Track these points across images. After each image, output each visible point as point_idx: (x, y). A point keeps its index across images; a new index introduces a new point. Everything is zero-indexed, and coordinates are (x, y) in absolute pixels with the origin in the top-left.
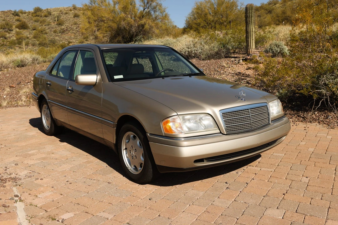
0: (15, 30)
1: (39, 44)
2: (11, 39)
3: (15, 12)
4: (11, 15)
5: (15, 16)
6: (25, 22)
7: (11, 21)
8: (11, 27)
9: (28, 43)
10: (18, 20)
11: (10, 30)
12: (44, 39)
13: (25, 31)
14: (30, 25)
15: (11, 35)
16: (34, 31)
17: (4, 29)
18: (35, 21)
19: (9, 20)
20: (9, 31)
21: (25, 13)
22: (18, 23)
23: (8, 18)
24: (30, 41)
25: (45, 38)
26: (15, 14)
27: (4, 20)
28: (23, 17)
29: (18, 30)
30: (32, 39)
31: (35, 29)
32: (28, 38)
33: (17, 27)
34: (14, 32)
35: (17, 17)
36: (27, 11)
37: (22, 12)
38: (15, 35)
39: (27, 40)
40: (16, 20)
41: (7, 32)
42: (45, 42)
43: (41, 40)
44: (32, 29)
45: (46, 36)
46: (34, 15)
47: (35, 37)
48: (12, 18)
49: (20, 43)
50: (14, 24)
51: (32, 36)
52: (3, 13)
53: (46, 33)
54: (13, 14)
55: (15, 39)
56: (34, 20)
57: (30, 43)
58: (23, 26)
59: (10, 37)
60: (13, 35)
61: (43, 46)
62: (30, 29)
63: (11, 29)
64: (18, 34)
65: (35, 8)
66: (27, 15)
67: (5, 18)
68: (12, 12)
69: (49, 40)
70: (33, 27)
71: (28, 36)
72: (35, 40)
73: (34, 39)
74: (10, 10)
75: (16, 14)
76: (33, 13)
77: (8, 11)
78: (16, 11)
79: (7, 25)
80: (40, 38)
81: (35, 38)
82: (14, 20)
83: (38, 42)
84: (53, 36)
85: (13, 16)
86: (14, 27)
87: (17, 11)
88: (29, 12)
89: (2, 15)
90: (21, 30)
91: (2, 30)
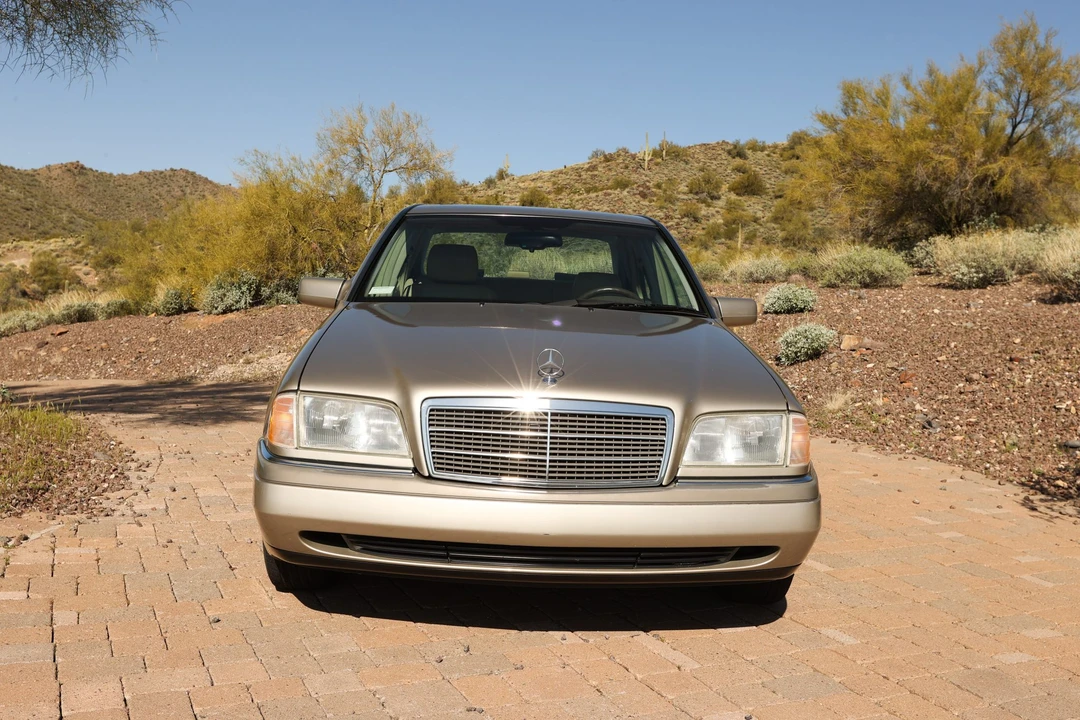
0: (727, 196)
1: (786, 240)
2: (711, 221)
3: (735, 147)
4: (724, 155)
5: (734, 158)
6: (756, 176)
7: (720, 170)
8: (718, 187)
9: (755, 236)
10: (738, 170)
11: (713, 198)
12: (800, 224)
13: (754, 199)
14: (770, 183)
15: (712, 210)
16: (779, 199)
17: (697, 193)
18: (786, 172)
19: (715, 170)
20: (709, 200)
21: (763, 149)
22: (737, 177)
23: (715, 162)
24: (762, 230)
25: (805, 224)
26: (735, 151)
27: (702, 170)
28: (755, 163)
29: (733, 196)
30: (768, 225)
31: (780, 197)
32: (756, 220)
33: (732, 189)
34: (721, 203)
35: (738, 161)
36: (769, 143)
37: (755, 147)
38: (722, 211)
39: (753, 226)
40: (733, 170)
41: (704, 201)
42: (801, 233)
43: (791, 227)
44: (773, 194)
45: (808, 216)
46: (787, 154)
47: (775, 219)
48: (725, 162)
49: (731, 235)
50: (728, 179)
51: (769, 215)
52: (703, 148)
53: (812, 209)
54: (729, 153)
55: (721, 221)
56: (783, 169)
57: (760, 237)
58: (750, 187)
59: (707, 218)
60: (718, 212)
61: (795, 245)
62: (767, 194)
63: (715, 194)
64: (731, 207)
65: (795, 133)
66: (768, 155)
67: (705, 163)
68: (729, 147)
69: (816, 229)
70: (776, 189)
71: (759, 214)
72: (776, 226)
73: (773, 225)
74: (723, 141)
75: (737, 152)
76: (784, 149)
77: (718, 143)
78: (738, 142)
79: (708, 181)
80: (790, 221)
81: (776, 223)
82: (730, 167)
83: (781, 234)
84: (831, 216)
85: (730, 158)
86: (725, 187)
87: (742, 142)
88: (775, 147)
89: (701, 156)
90: (742, 198)
91: (691, 196)
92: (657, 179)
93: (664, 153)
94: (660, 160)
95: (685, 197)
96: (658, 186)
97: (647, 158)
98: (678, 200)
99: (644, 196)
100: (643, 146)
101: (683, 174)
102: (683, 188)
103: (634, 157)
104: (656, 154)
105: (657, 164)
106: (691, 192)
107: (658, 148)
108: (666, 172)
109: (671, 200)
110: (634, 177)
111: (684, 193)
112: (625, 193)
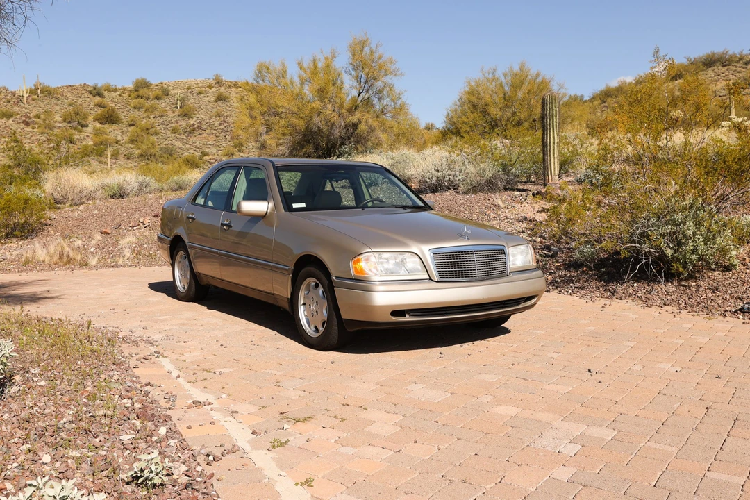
0: (93, 125)
1: (141, 156)
2: (84, 143)
3: (95, 89)
4: (87, 94)
5: (94, 96)
6: (113, 110)
7: (85, 105)
8: (85, 118)
9: (118, 153)
10: (99, 105)
11: (82, 126)
12: (150, 145)
13: (114, 127)
14: (123, 115)
15: (83, 135)
16: (132, 127)
17: (69, 122)
18: (135, 108)
19: (81, 105)
20: (80, 128)
21: (115, 90)
22: (99, 111)
23: (80, 99)
24: (123, 149)
25: (153, 144)
26: (95, 92)
27: (71, 105)
28: (111, 100)
29: (98, 125)
30: (127, 145)
31: (133, 125)
32: (117, 142)
33: (96, 119)
34: (90, 129)
35: (98, 99)
36: (119, 86)
37: (109, 89)
38: (91, 136)
39: (116, 147)
40: (95, 105)
41: (75, 128)
42: (152, 151)
43: (144, 147)
44: (127, 123)
45: (154, 138)
46: (133, 95)
47: (132, 141)
48: (88, 99)
49: (101, 153)
50: (92, 112)
51: (126, 138)
52: (69, 89)
53: (156, 134)
54: (90, 92)
55: (91, 143)
56: (132, 105)
57: (121, 154)
58: (109, 118)
59: (80, 141)
60: (88, 136)
61: (148, 159)
62: (122, 123)
63: (85, 123)
64: (97, 133)
65: (137, 80)
66: (120, 95)
67: (73, 100)
68: (90, 89)
69: (162, 148)
70: (129, 120)
71: (119, 138)
72: (132, 146)
73: (130, 145)
74: (85, 84)
75: (97, 92)
76: (131, 91)
77: (81, 85)
78: (96, 85)
79: (77, 114)
80: (142, 142)
81: (132, 144)
82: (92, 103)
83: (137, 152)
84: (171, 139)
85: (91, 96)
86: (91, 118)
87: (99, 85)
88: (124, 89)
89: (69, 95)
90: (106, 126)
91: (65, 124)
92: (35, 112)
93: (39, 91)
94: (36, 97)
95: (61, 125)
96: (38, 116)
97: (26, 95)
98: (55, 127)
99: (27, 124)
100: (21, 86)
101: (56, 108)
102: (57, 118)
103: (14, 94)
104: (33, 92)
105: (34, 100)
106: (65, 121)
107: (33, 87)
108: (42, 106)
109: (50, 127)
110: (16, 109)
111: (59, 122)
112: (11, 121)
